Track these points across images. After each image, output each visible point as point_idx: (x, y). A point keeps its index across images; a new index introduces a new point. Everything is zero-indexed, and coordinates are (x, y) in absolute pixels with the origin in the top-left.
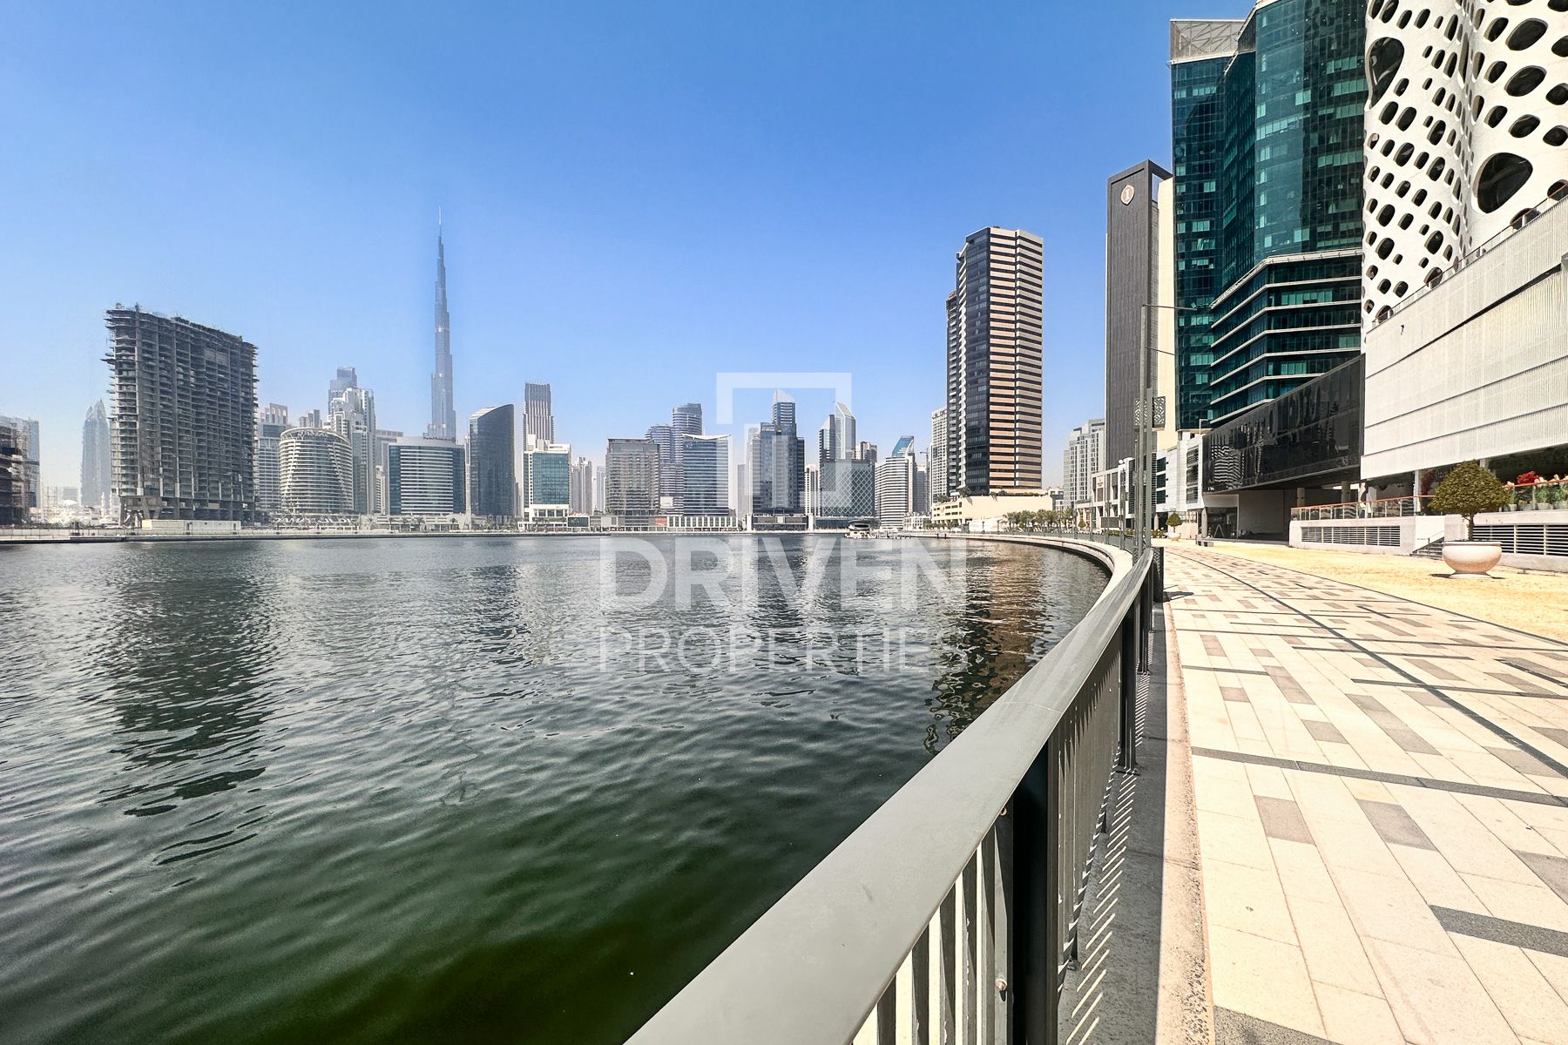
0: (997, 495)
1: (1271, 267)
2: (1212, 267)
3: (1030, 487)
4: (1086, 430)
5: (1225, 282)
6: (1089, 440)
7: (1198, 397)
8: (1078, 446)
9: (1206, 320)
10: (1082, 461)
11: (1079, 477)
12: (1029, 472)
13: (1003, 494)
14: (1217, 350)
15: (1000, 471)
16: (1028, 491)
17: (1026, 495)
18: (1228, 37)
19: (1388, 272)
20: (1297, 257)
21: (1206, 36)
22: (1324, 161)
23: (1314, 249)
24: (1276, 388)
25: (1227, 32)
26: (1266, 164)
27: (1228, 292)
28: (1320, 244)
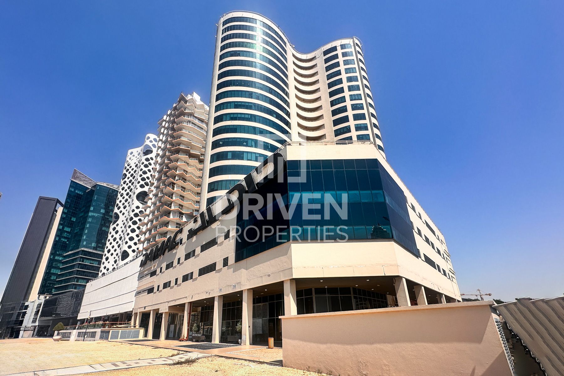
1: (83, 251)
2: (67, 243)
5: (70, 248)
7: (51, 284)
9: (61, 259)
14: (62, 269)
18: (90, 183)
19: (106, 264)
20: (91, 251)
21: (85, 179)
22: (104, 229)
23: (96, 250)
24: (75, 286)
25: (90, 181)
26: (89, 222)
27: (70, 252)
28: (98, 249)
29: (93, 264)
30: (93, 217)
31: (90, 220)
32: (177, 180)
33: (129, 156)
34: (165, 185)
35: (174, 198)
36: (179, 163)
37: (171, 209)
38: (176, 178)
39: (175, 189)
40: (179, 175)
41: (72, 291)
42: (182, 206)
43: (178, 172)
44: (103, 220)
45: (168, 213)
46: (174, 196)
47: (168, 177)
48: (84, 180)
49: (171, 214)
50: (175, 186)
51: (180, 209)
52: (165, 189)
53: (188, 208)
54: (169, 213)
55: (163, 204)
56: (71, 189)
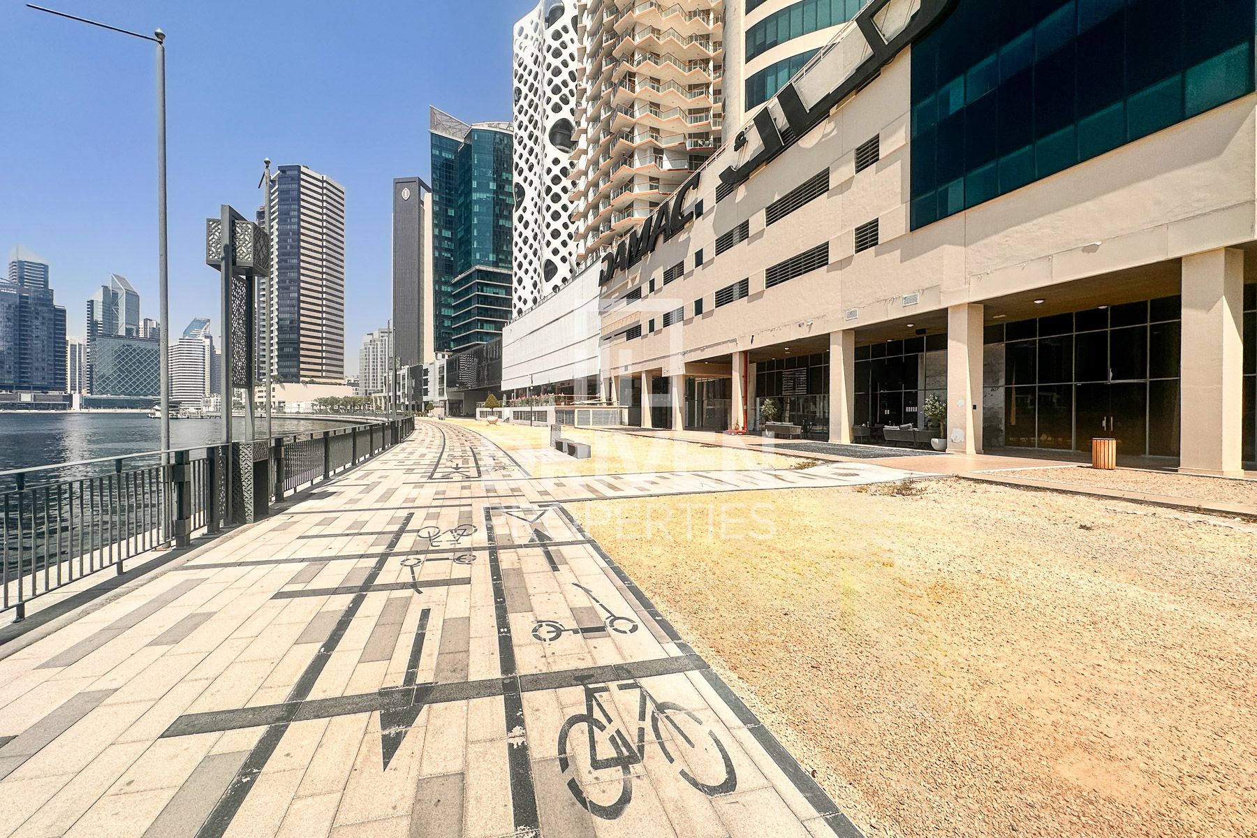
0: (307, 383)
1: (479, 271)
2: (452, 259)
3: (334, 378)
4: (376, 335)
5: (459, 269)
6: (379, 343)
7: (446, 333)
8: (371, 347)
9: (449, 289)
10: (374, 359)
11: (371, 371)
12: (333, 366)
13: (313, 382)
14: (456, 308)
15: (309, 363)
16: (334, 381)
17: (332, 384)
18: (460, 130)
19: (520, 292)
20: (490, 269)
21: (449, 124)
22: (501, 222)
23: (497, 266)
24: (481, 336)
25: (459, 127)
26: (477, 214)
27: (460, 277)
28: (500, 265)
29: (498, 294)
30: (479, 201)
31: (476, 208)
32: (639, 63)
33: (518, 40)
34: (611, 84)
35: (637, 114)
36: (637, 12)
37: (635, 145)
38: (636, 57)
39: (637, 88)
40: (642, 48)
41: (478, 344)
42: (657, 131)
43: (638, 40)
44: (497, 205)
45: (627, 157)
46: (636, 107)
47: (615, 61)
48: (450, 127)
49: (636, 157)
50: (636, 80)
51: (654, 140)
52: (614, 96)
53: (672, 134)
54: (632, 156)
55: (615, 136)
56: (434, 152)
